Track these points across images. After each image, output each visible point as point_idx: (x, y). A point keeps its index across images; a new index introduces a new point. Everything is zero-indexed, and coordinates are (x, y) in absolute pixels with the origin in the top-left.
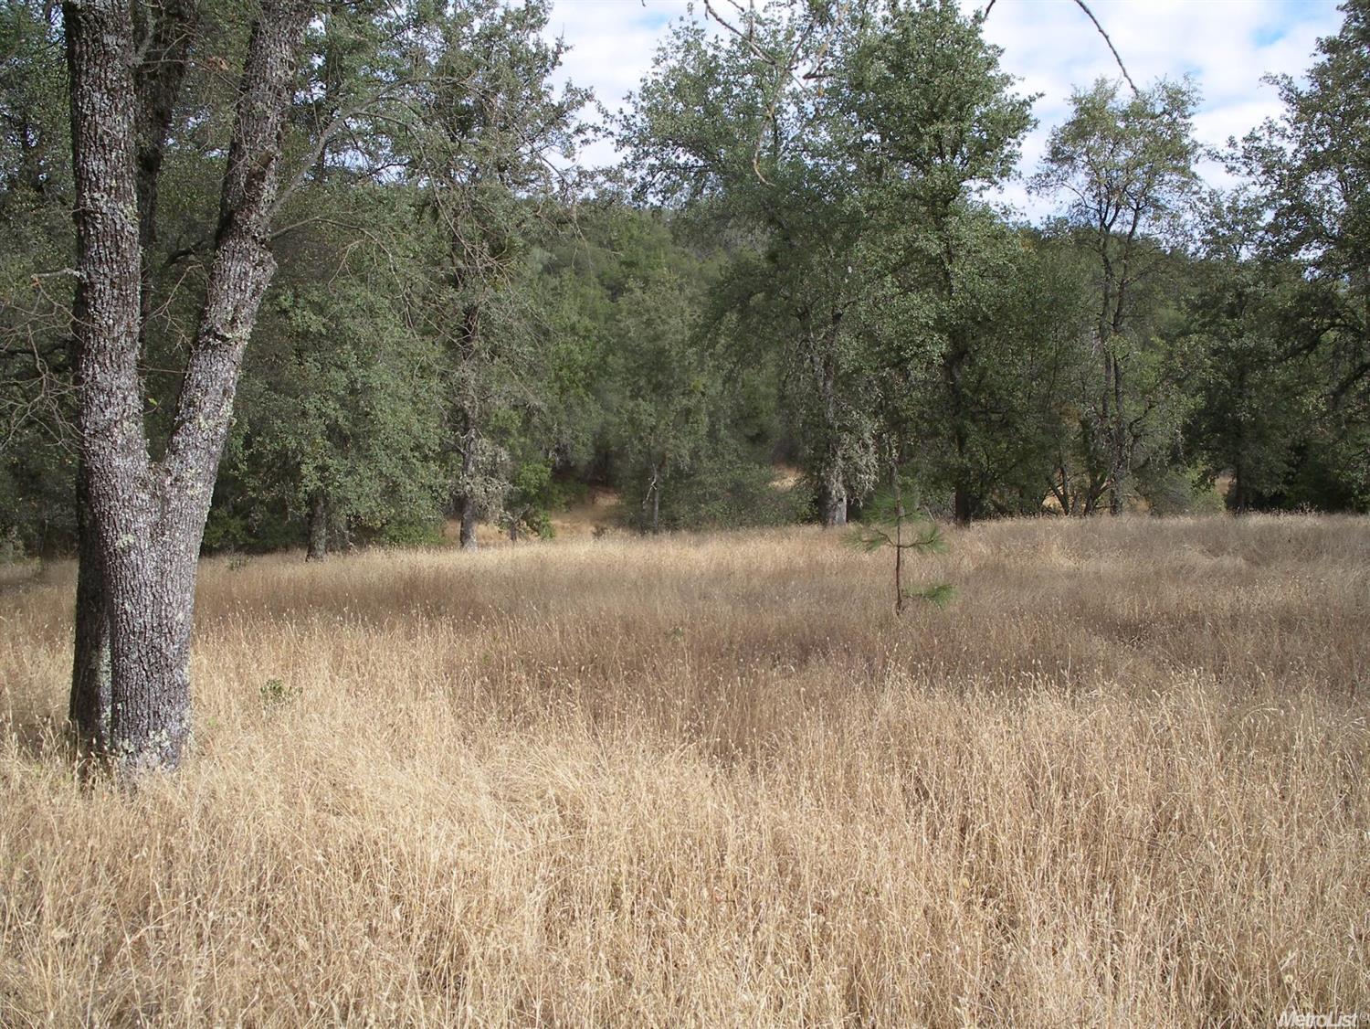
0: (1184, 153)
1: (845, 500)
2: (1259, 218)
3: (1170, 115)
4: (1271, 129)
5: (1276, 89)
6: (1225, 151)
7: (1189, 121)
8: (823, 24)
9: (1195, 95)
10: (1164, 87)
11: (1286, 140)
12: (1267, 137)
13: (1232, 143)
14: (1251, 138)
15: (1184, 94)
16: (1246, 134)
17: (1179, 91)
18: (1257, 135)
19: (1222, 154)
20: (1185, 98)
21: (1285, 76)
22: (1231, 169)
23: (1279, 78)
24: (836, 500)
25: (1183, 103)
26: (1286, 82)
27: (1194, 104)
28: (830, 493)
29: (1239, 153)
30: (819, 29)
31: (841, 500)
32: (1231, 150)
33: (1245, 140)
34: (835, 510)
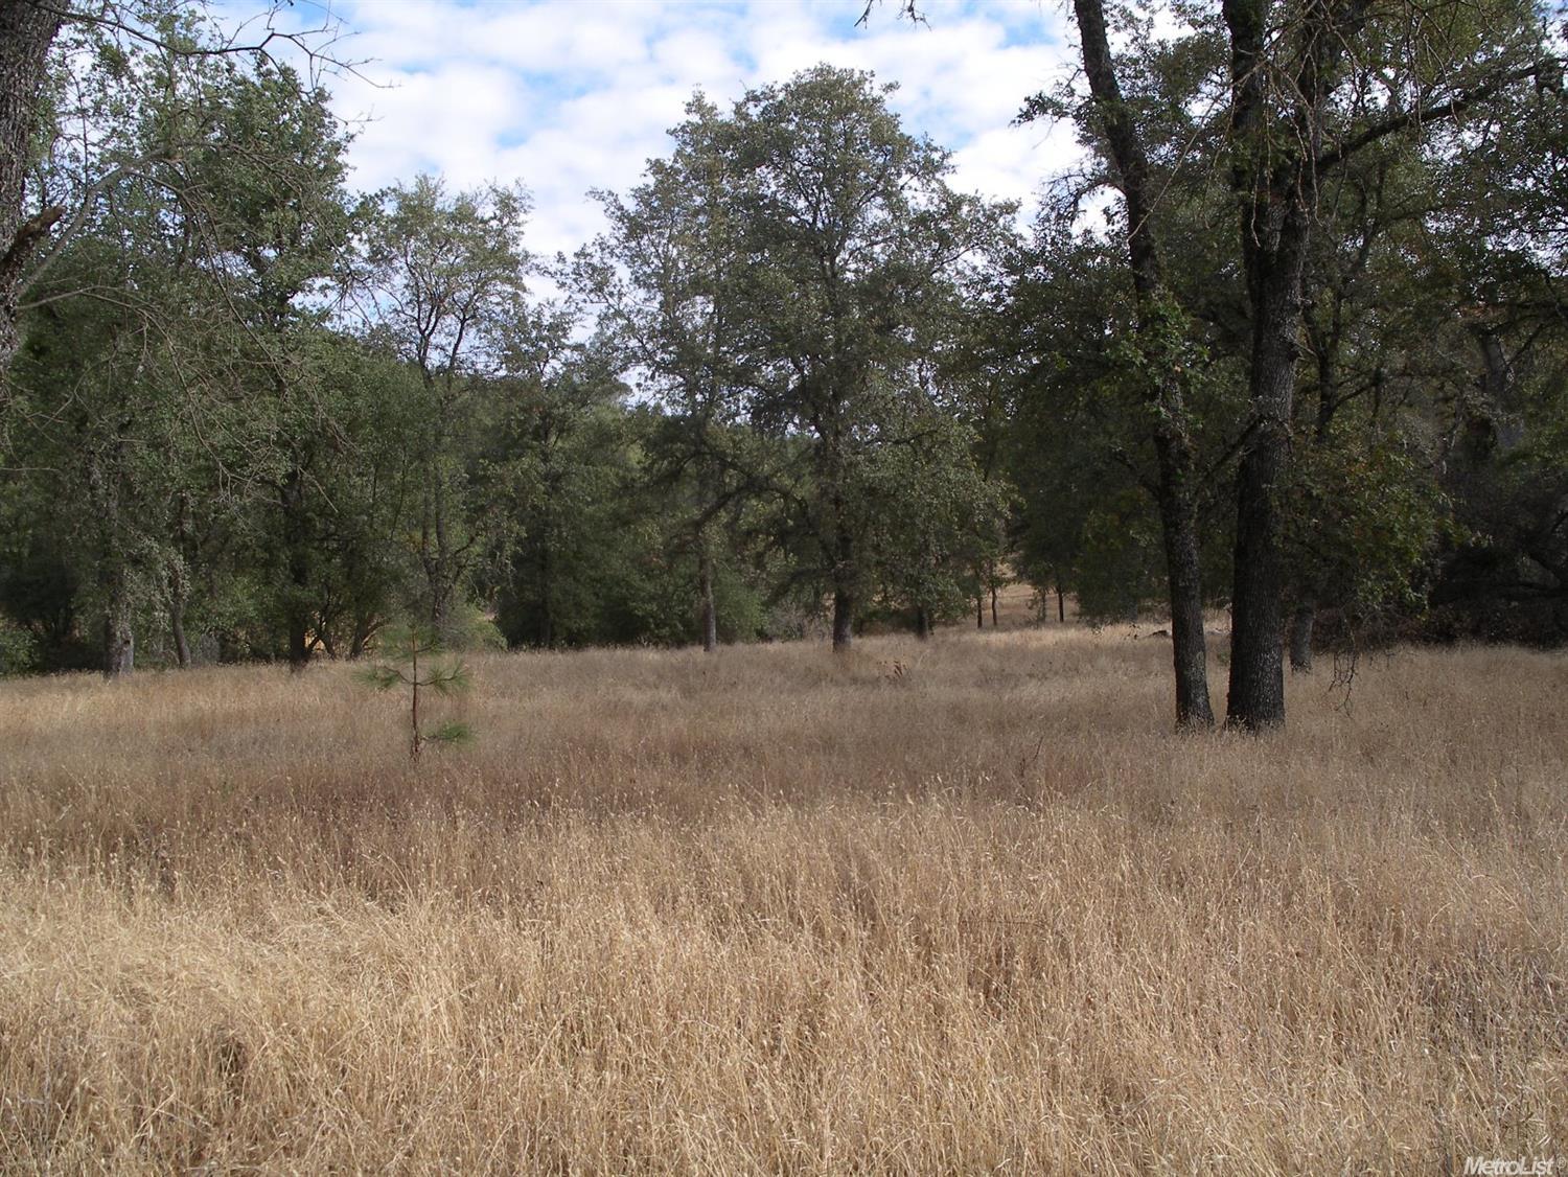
0: (513, 263)
1: (132, 643)
2: (565, 336)
3: (501, 221)
4: (603, 246)
5: (602, 205)
6: (555, 267)
7: (521, 229)
8: (117, 77)
9: (527, 202)
10: (495, 191)
11: (615, 259)
12: (599, 253)
13: (561, 258)
14: (581, 254)
15: (515, 200)
16: (577, 249)
17: (509, 197)
18: (588, 251)
19: (552, 270)
20: (517, 205)
21: (611, 193)
22: (563, 285)
23: (605, 194)
24: (120, 642)
25: (515, 210)
26: (612, 199)
27: (525, 212)
28: (115, 635)
29: (568, 270)
30: (113, 83)
31: (128, 642)
32: (560, 266)
33: (576, 255)
34: (120, 655)
